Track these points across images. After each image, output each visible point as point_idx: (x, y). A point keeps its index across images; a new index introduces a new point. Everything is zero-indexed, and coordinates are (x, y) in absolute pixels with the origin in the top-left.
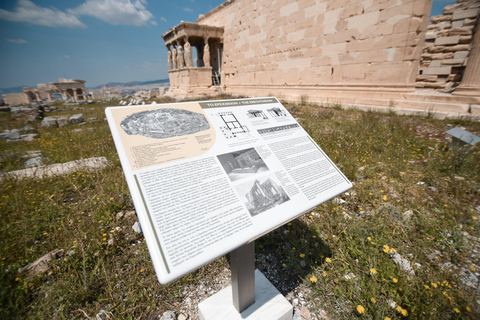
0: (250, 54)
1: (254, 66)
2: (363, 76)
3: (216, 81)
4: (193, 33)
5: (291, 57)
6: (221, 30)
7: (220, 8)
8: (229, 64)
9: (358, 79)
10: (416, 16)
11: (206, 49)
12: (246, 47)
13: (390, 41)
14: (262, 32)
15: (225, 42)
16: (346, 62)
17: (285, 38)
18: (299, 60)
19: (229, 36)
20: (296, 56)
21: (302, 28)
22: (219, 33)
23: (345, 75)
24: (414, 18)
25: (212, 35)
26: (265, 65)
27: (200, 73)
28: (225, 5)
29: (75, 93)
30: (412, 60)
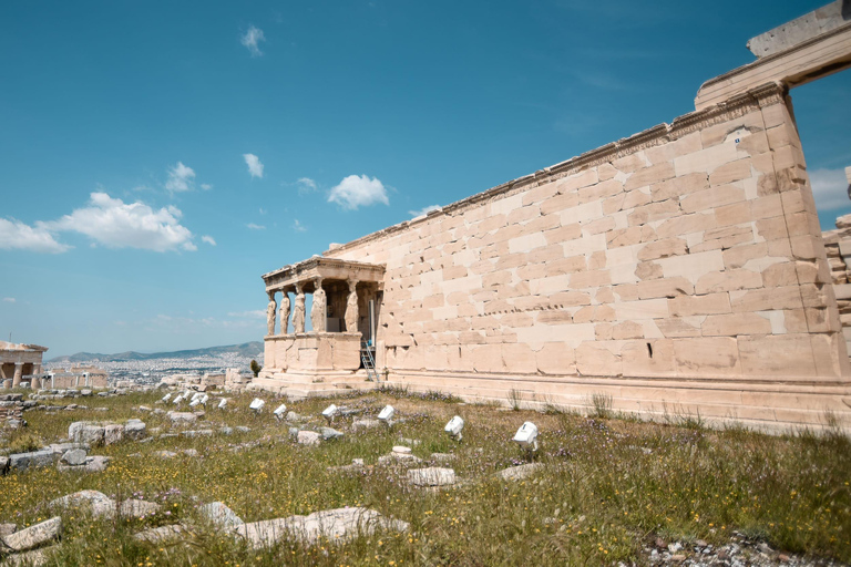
0: (446, 312)
1: (456, 334)
2: (727, 361)
3: (367, 360)
4: (332, 273)
5: (546, 320)
6: (382, 270)
7: (378, 236)
8: (394, 328)
9: (717, 367)
10: (801, 259)
11: (352, 299)
12: (437, 299)
13: (764, 298)
14: (472, 275)
15: (386, 289)
16: (675, 333)
17: (526, 287)
18: (564, 327)
19: (398, 280)
20: (555, 319)
21: (560, 272)
22: (376, 274)
23: (683, 358)
24: (799, 263)
25: (365, 277)
26: (483, 333)
27: (338, 344)
28: (389, 231)
29: (17, 372)
30: (830, 333)
